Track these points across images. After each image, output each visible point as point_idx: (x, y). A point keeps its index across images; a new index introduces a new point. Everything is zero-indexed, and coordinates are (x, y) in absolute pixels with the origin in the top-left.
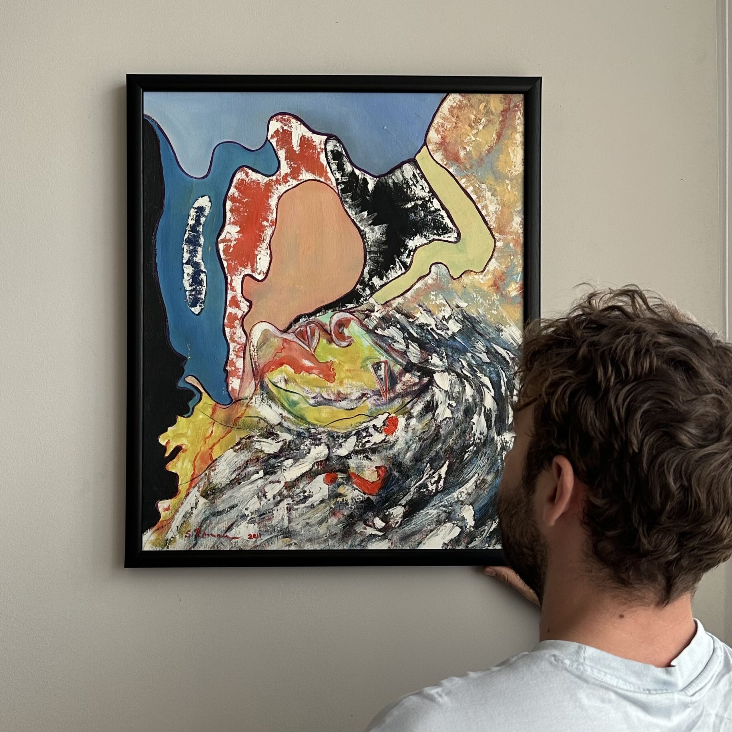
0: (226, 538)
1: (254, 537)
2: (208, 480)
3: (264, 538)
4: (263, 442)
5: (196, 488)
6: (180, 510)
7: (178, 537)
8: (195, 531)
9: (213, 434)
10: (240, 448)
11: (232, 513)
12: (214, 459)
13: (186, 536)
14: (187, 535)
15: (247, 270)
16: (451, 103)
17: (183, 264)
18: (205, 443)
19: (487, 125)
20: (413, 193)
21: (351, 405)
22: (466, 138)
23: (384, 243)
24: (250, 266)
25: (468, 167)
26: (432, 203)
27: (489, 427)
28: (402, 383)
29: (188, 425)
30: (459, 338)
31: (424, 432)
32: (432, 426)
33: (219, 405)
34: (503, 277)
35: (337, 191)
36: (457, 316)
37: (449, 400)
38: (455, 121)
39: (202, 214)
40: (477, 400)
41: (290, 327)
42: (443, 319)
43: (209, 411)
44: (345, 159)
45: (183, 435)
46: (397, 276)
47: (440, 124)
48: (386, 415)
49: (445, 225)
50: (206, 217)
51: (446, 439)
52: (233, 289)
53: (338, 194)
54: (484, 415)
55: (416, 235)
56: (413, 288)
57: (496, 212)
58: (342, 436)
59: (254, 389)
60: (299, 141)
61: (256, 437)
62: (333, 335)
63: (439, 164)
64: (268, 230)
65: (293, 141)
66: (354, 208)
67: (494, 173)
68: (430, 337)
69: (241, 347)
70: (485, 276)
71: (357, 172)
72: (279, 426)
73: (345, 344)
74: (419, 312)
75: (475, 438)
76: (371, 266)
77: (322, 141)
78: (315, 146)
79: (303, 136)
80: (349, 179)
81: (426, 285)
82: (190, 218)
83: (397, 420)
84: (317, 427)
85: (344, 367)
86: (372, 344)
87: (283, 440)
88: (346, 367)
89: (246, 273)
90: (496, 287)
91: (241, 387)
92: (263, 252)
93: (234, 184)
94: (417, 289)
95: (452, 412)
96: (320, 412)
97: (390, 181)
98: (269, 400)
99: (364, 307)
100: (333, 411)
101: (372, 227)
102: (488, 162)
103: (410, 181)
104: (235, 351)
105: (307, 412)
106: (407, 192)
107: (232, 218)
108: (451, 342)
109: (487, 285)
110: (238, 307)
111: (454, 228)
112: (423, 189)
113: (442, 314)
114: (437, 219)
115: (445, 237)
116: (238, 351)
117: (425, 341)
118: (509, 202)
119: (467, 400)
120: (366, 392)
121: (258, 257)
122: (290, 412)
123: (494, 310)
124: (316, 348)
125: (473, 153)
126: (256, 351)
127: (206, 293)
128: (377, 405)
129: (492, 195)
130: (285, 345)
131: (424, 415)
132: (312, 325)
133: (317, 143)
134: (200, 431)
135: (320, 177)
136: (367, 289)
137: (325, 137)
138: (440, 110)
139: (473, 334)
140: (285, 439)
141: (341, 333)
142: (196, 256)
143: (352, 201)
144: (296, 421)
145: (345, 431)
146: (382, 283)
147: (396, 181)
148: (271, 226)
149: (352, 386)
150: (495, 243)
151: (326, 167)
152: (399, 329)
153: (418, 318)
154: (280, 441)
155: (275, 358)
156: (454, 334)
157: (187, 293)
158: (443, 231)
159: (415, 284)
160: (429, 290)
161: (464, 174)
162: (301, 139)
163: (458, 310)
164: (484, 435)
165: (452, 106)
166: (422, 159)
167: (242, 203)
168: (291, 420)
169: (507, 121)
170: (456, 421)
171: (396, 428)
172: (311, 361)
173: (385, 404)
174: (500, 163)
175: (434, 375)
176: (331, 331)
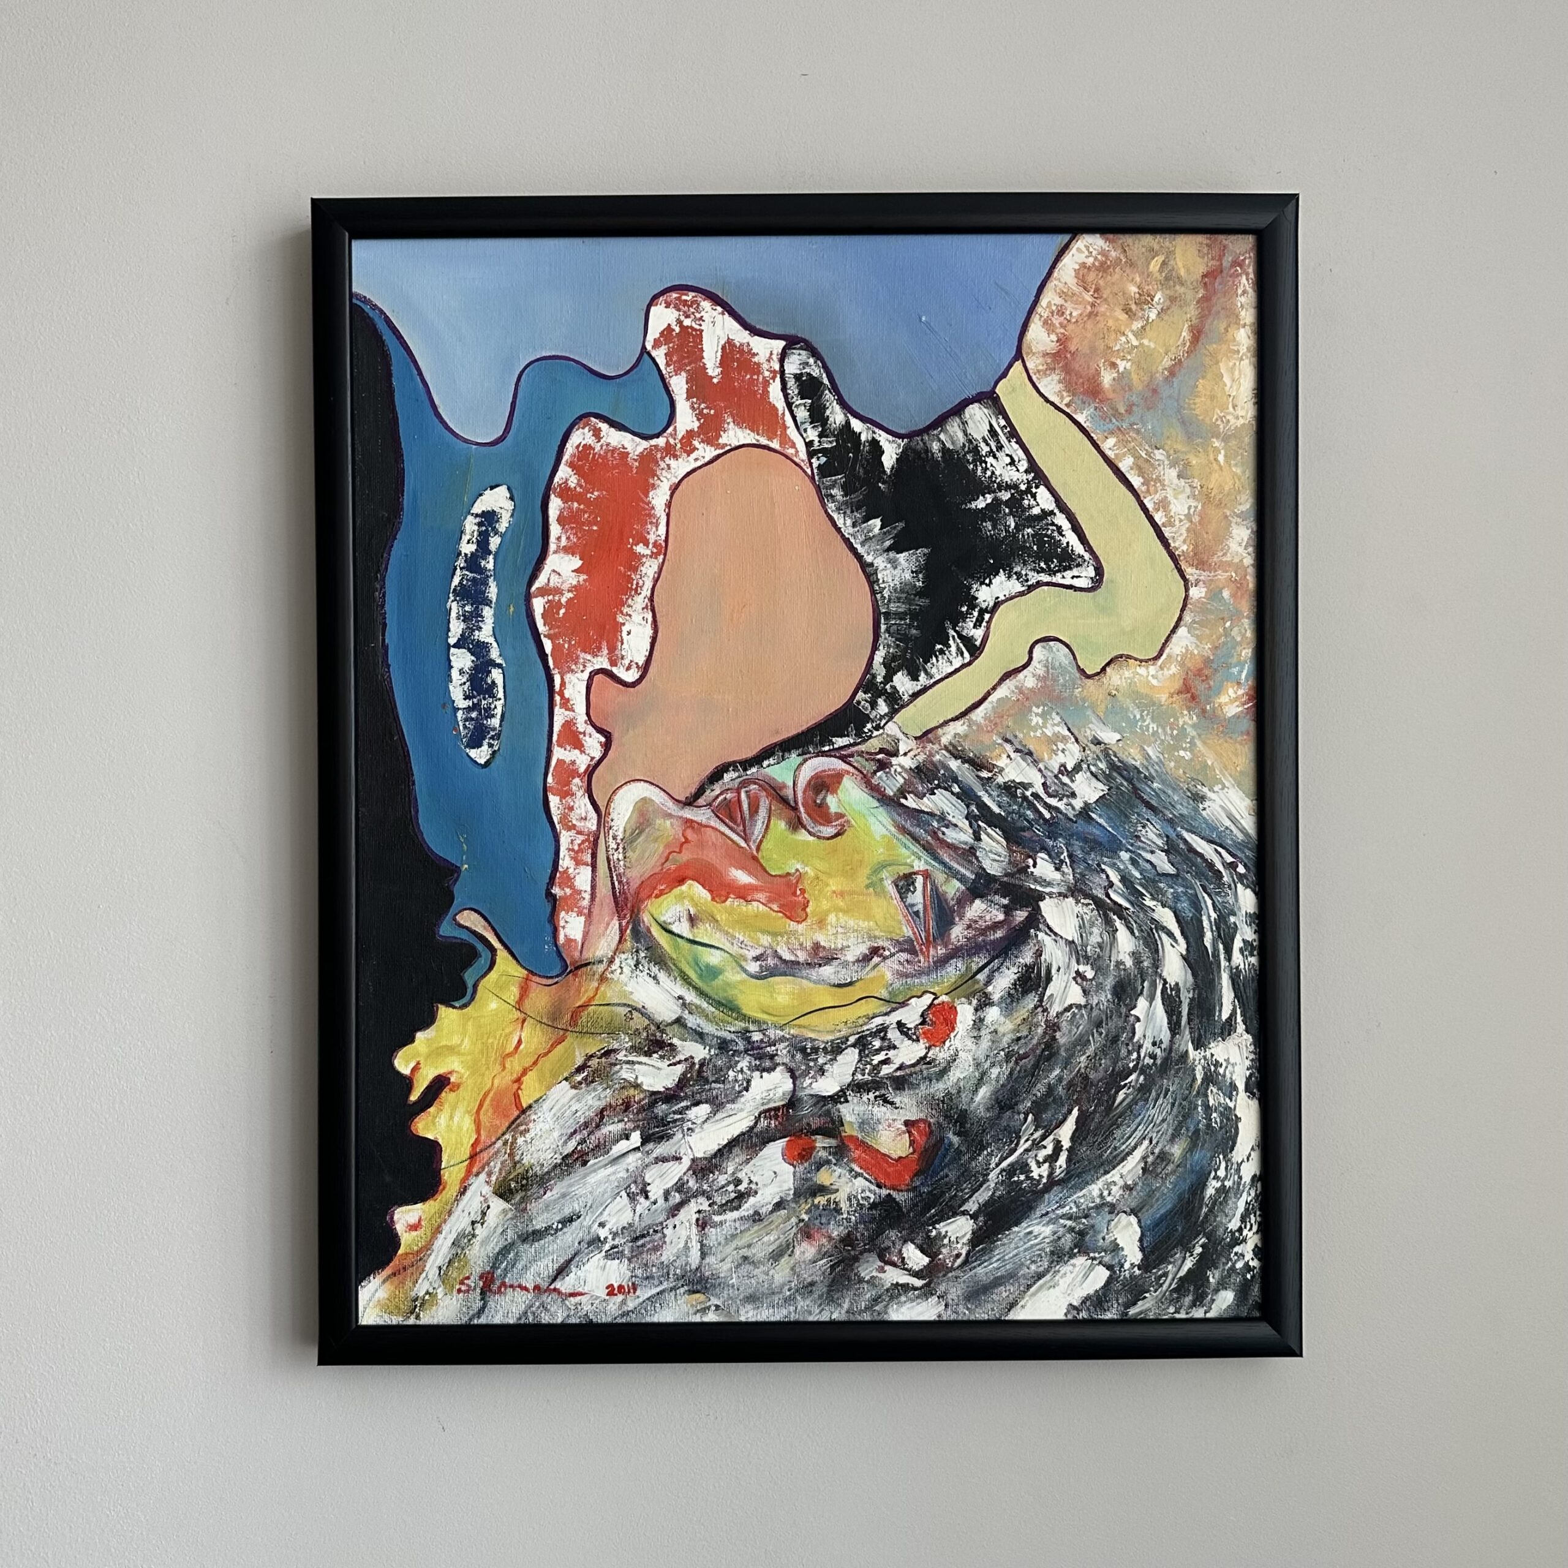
0: (555, 1295)
1: (620, 1292)
2: (511, 1155)
3: (644, 1293)
4: (640, 1063)
5: (483, 1176)
6: (446, 1228)
7: (440, 1292)
8: (481, 1277)
9: (522, 1047)
10: (585, 1079)
11: (568, 1235)
12: (525, 1105)
13: (459, 1291)
14: (463, 1288)
15: (599, 659)
16: (1082, 258)
17: (449, 646)
18: (504, 1068)
19: (1168, 309)
20: (989, 473)
21: (845, 976)
22: (1117, 340)
23: (921, 593)
24: (605, 652)
25: (1122, 410)
26: (1034, 496)
27: (1174, 1027)
28: (966, 921)
29: (464, 1025)
30: (1100, 816)
31: (1019, 1039)
32: (1037, 1025)
33: (534, 978)
34: (1206, 672)
35: (809, 471)
36: (1095, 765)
37: (1078, 963)
38: (1091, 300)
39: (494, 529)
40: (1146, 964)
41: (700, 792)
42: (1060, 772)
43: (513, 993)
44: (828, 396)
45: (452, 1050)
46: (951, 669)
47: (1054, 308)
48: (927, 999)
49: (1065, 550)
50: (502, 536)
51: (1073, 1055)
52: (566, 704)
53: (812, 478)
54: (1163, 999)
55: (997, 574)
56: (990, 699)
57: (1188, 517)
58: (825, 1049)
59: (617, 938)
60: (719, 354)
61: (624, 1052)
62: (802, 809)
63: (1052, 404)
64: (647, 564)
65: (705, 354)
66: (848, 512)
67: (1183, 423)
68: (1029, 814)
69: (587, 840)
70: (1161, 668)
71: (857, 425)
72: (675, 1026)
73: (829, 831)
74: (1004, 756)
75: (1142, 1055)
76: (889, 646)
77: (775, 352)
78: (758, 364)
79: (730, 342)
80: (837, 441)
81: (1021, 692)
82: (465, 538)
83: (953, 1010)
84: (765, 1027)
85: (827, 885)
86: (893, 829)
87: (686, 1060)
88: (834, 885)
89: (597, 667)
90: (1189, 695)
91: (586, 934)
92: (637, 618)
93: (566, 457)
94: (999, 700)
95: (1085, 992)
96: (772, 992)
97: (935, 447)
98: (652, 965)
99: (873, 745)
100: (802, 988)
101: (892, 554)
102: (1170, 397)
103: (983, 445)
104: (573, 850)
105: (741, 992)
106: (975, 471)
107: (564, 539)
108: (1081, 826)
109: (1167, 691)
110: (579, 745)
111: (1087, 556)
112: (1012, 463)
113: (1061, 758)
114: (1046, 535)
115: (1066, 578)
116: (580, 851)
117: (1019, 824)
118: (1221, 493)
119: (1119, 963)
120: (880, 943)
121: (625, 629)
122: (701, 993)
123: (1185, 749)
124: (761, 841)
125: (1134, 377)
126: (621, 850)
127: (503, 716)
128: (907, 976)
129: (1179, 477)
130: (690, 834)
131: (1018, 999)
132: (753, 787)
133: (761, 358)
134: (490, 1041)
135: (770, 439)
136: (881, 702)
137: (782, 344)
138: (1055, 274)
139: (1132, 807)
140: (692, 1057)
141: (820, 806)
142: (480, 629)
143: (846, 495)
144: (717, 1012)
145: (830, 1037)
146: (916, 687)
147: (949, 445)
148: (654, 555)
149: (847, 930)
150: (1187, 590)
151: (783, 414)
152: (957, 795)
153: (1001, 770)
154: (679, 1062)
155: (667, 865)
156: (1087, 807)
157: (460, 714)
158: (1060, 562)
159: (994, 688)
160: (1027, 704)
161: (1111, 426)
162: (723, 348)
163: (1096, 749)
164: (1163, 1046)
165: (1083, 265)
166: (1010, 393)
167: (588, 502)
168: (703, 1010)
169: (1214, 299)
170: (1095, 1013)
171: (953, 1029)
172: (750, 873)
173: (927, 972)
174: (1198, 400)
175: (1041, 904)
176: (796, 802)
